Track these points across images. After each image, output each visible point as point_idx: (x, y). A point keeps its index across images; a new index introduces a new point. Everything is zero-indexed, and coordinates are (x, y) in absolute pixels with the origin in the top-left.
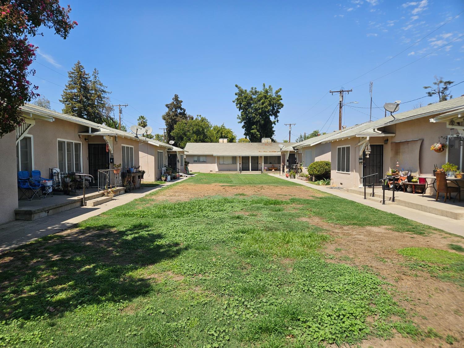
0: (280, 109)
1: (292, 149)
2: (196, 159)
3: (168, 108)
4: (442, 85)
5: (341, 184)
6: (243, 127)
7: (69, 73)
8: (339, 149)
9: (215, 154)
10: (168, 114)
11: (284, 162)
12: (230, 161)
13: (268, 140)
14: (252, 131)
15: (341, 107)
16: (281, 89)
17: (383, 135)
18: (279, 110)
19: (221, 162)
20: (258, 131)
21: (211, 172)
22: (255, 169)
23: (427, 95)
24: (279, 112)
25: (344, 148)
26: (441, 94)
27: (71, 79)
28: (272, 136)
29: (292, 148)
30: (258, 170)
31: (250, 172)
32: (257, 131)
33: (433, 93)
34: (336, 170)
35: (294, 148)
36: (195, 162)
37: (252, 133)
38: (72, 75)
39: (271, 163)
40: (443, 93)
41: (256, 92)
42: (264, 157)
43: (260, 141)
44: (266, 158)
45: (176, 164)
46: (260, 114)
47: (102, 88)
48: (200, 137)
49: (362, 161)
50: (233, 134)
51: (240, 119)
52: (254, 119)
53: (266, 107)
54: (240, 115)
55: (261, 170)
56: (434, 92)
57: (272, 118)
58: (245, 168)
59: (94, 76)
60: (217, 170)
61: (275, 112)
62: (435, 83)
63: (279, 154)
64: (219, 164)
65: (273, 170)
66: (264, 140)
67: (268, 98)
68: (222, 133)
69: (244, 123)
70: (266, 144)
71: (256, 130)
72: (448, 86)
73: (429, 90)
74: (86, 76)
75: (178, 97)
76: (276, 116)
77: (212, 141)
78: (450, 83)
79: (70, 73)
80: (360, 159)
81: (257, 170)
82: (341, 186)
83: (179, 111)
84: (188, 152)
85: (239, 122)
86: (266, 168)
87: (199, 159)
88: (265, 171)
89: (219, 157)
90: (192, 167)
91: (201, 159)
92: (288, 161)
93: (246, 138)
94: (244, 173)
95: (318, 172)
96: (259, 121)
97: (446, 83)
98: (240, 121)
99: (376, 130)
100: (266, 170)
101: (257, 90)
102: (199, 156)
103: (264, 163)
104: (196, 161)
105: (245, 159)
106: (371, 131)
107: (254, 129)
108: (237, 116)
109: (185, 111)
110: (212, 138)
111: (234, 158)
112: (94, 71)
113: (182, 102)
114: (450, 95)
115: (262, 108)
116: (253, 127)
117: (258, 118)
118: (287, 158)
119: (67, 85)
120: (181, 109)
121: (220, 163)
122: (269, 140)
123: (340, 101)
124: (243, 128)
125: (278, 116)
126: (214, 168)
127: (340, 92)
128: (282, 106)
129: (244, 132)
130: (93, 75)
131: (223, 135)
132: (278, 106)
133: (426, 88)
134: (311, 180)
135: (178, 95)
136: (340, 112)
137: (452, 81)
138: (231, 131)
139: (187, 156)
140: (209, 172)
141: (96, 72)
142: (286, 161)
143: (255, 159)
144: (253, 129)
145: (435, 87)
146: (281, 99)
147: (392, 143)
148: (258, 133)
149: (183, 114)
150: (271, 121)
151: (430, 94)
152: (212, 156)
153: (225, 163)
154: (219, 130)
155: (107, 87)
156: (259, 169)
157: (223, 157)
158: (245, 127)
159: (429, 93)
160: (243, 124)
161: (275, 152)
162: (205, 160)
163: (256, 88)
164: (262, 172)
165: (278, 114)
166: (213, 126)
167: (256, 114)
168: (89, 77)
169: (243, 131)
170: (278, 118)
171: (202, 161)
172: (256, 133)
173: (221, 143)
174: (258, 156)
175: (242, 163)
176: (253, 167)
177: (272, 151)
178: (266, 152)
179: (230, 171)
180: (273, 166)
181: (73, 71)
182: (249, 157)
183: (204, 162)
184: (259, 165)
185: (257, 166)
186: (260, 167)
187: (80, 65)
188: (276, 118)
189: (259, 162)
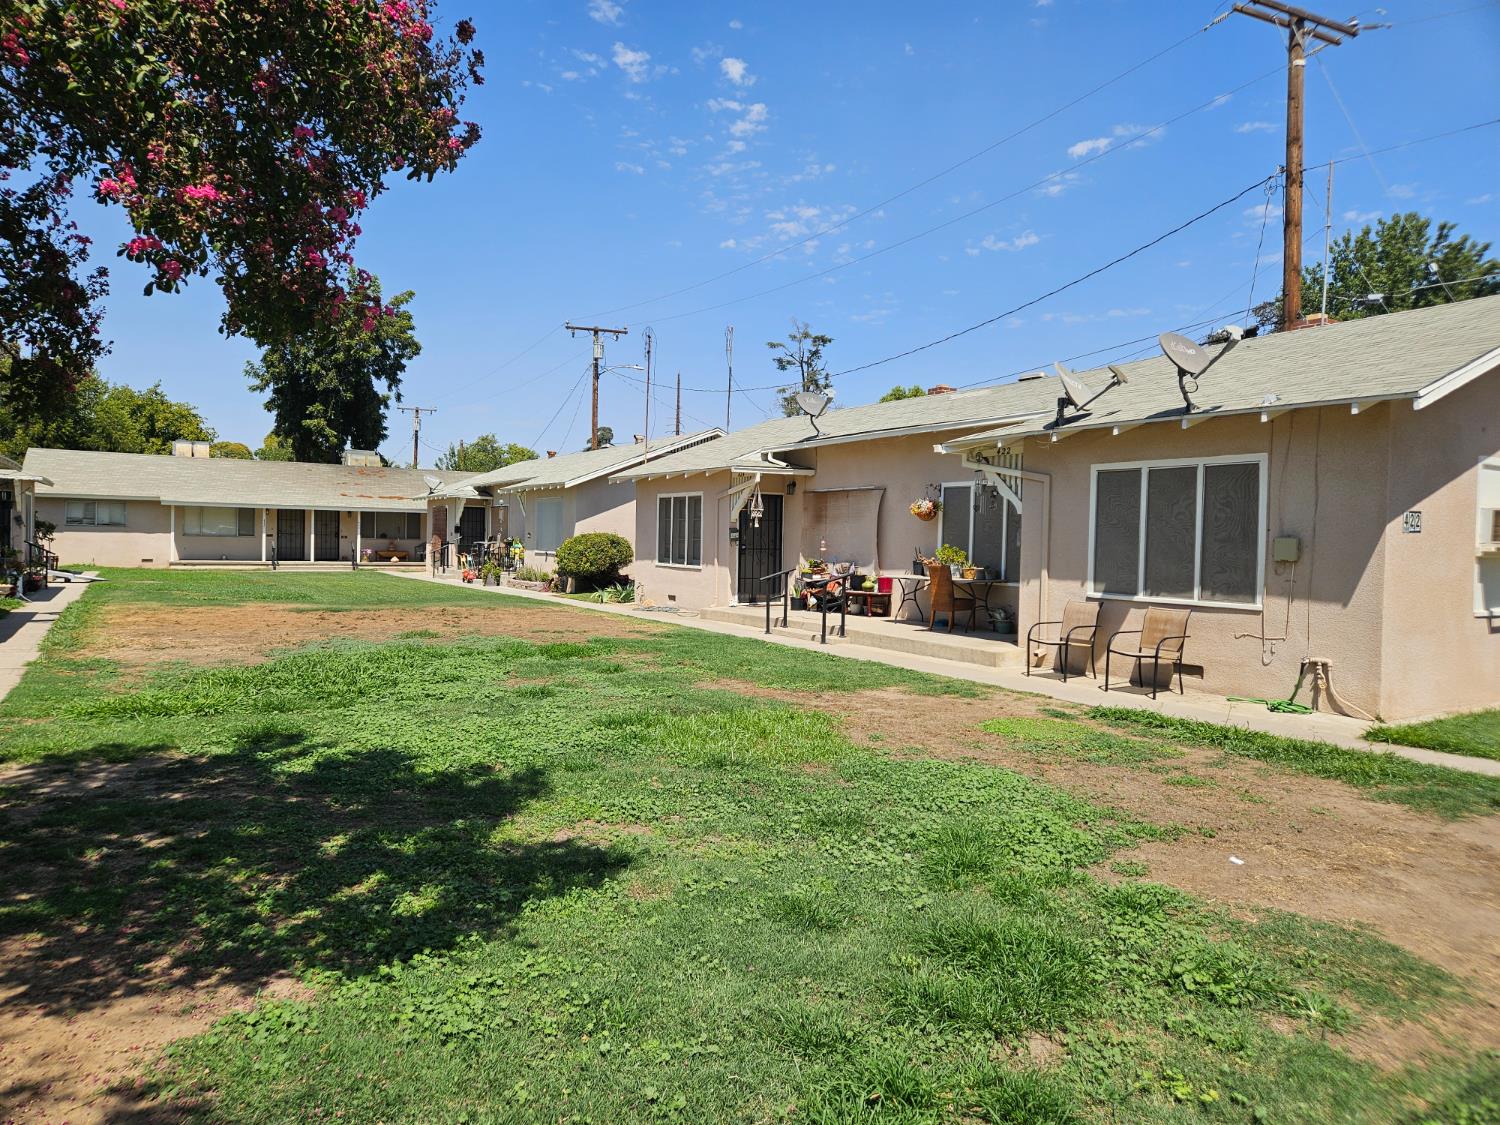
0: (410, 358)
1: (475, 495)
2: (78, 512)
4: (808, 345)
5: (672, 598)
6: (269, 407)
8: (665, 502)
9: (168, 496)
11: (440, 531)
12: (230, 526)
13: (370, 458)
14: (307, 422)
15: (597, 376)
16: (411, 295)
17: (790, 472)
18: (404, 361)
19: (192, 526)
20: (330, 424)
21: (147, 565)
22: (328, 553)
23: (776, 364)
24: (402, 368)
25: (680, 501)
26: (805, 366)
28: (376, 445)
29: (472, 488)
30: (336, 559)
31: (311, 566)
32: (328, 425)
33: (789, 362)
34: (653, 559)
35: (478, 489)
36: (74, 524)
37: (308, 431)
39: (383, 536)
40: (809, 365)
42: (362, 513)
43: (337, 460)
44: (368, 517)
45: (7, 530)
46: (339, 367)
48: (59, 428)
49: (736, 535)
50: (201, 425)
51: (257, 375)
52: (318, 383)
54: (258, 363)
55: (354, 559)
56: (790, 359)
57: (380, 386)
58: (289, 549)
60: (174, 556)
61: (391, 365)
62: (794, 337)
63: (421, 506)
64: (182, 537)
65: (395, 559)
66: (351, 457)
68: (151, 419)
69: (275, 391)
70: (363, 471)
71: (323, 422)
72: (820, 347)
73: (779, 353)
76: (394, 381)
77: (113, 447)
78: (824, 340)
80: (733, 530)
81: (334, 556)
82: (671, 603)
84: (51, 484)
85: (253, 389)
86: (369, 551)
87: (89, 513)
88: (364, 563)
89: (181, 510)
90: (65, 546)
91: (103, 515)
92: (457, 529)
93: (281, 445)
94: (287, 567)
95: (591, 565)
96: (336, 391)
97: (816, 340)
98: (257, 382)
99: (770, 458)
100: (371, 559)
102: (90, 503)
103: (362, 537)
104: (79, 521)
105: (290, 521)
106: (757, 458)
107: (317, 417)
108: (245, 367)
110: (116, 435)
111: (246, 517)
114: (824, 373)
116: (311, 408)
117: (330, 380)
118: (455, 518)
121: (187, 532)
122: (373, 458)
123: (596, 359)
124: (270, 411)
125: (400, 381)
126: (161, 548)
127: (596, 332)
128: (417, 350)
129: (273, 425)
131: (159, 425)
132: (404, 347)
133: (773, 346)
134: (560, 588)
136: (595, 390)
137: (828, 336)
138: (193, 412)
139: (44, 500)
140: (136, 563)
142: (450, 529)
143: (330, 521)
144: (311, 416)
145: (793, 347)
146: (412, 328)
147: (805, 492)
148: (328, 431)
150: (376, 394)
151: (782, 365)
152: (154, 504)
153: (205, 531)
154: (139, 406)
156: (341, 554)
157: (201, 511)
158: (278, 407)
159: (780, 361)
160: (268, 394)
161: (401, 498)
162: (118, 520)
164: (355, 565)
165: (400, 375)
166: (110, 386)
167: (323, 367)
169: (270, 420)
170: (400, 386)
171: (107, 521)
172: (323, 429)
173: (183, 456)
174: (339, 511)
175: (278, 533)
176: (319, 546)
177: (389, 496)
178: (368, 497)
179: (228, 559)
180: (392, 544)
182: (304, 511)
183: (115, 526)
184: (340, 539)
185: (333, 546)
186: (343, 547)
188: (393, 386)
189: (342, 531)
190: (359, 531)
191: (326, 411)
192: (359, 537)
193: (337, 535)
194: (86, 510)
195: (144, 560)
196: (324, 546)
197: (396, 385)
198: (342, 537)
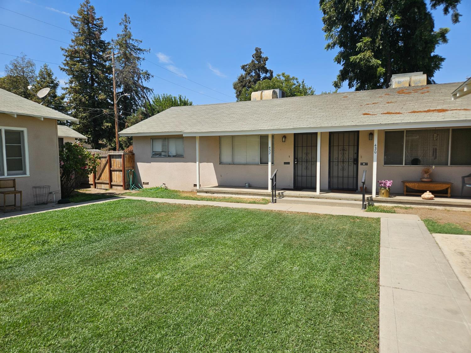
2: (158, 147)
3: (246, 71)
7: (73, 20)
10: (242, 79)
12: (254, 154)
13: (414, 78)
19: (227, 156)
22: (342, 184)
27: (77, 30)
32: (375, 56)
38: (76, 22)
39: (415, 162)
47: (136, 44)
59: (123, 27)
60: (215, 184)
64: (219, 165)
65: (428, 195)
66: (398, 81)
70: (403, 91)
71: (368, 54)
74: (99, 22)
75: (261, 52)
79: (74, 18)
86: (389, 184)
87: (166, 148)
88: (380, 198)
91: (173, 148)
96: (382, 18)
98: (330, 42)
102: (164, 139)
103: (382, 162)
104: (159, 155)
107: (364, 50)
109: (272, 73)
112: (124, 17)
113: (267, 59)
116: (359, 45)
119: (74, 39)
120: (266, 71)
121: (224, 160)
122: (420, 78)
130: (120, 24)
135: (260, 49)
141: (127, 20)
143: (347, 142)
148: (374, 61)
156: (360, 184)
157: (233, 141)
160: (338, 49)
161: (442, 110)
162: (180, 152)
164: (369, 201)
168: (103, 24)
170: (459, 6)
171: (174, 154)
172: (368, 61)
173: (256, 102)
174: (358, 132)
175: (294, 161)
176: (335, 174)
177: (426, 110)
178: (396, 113)
179: (250, 187)
180: (426, 172)
181: (77, 15)
182: (316, 134)
183: (179, 157)
184: (360, 166)
185: (351, 174)
186: (362, 178)
187: (89, 5)
188: (450, 10)
189: (361, 157)
190: (375, 156)
191: (373, 42)
192: (375, 164)
193: (356, 161)
194: (163, 146)
195: (195, 185)
196: (340, 174)
197: (455, 7)
198: (362, 164)
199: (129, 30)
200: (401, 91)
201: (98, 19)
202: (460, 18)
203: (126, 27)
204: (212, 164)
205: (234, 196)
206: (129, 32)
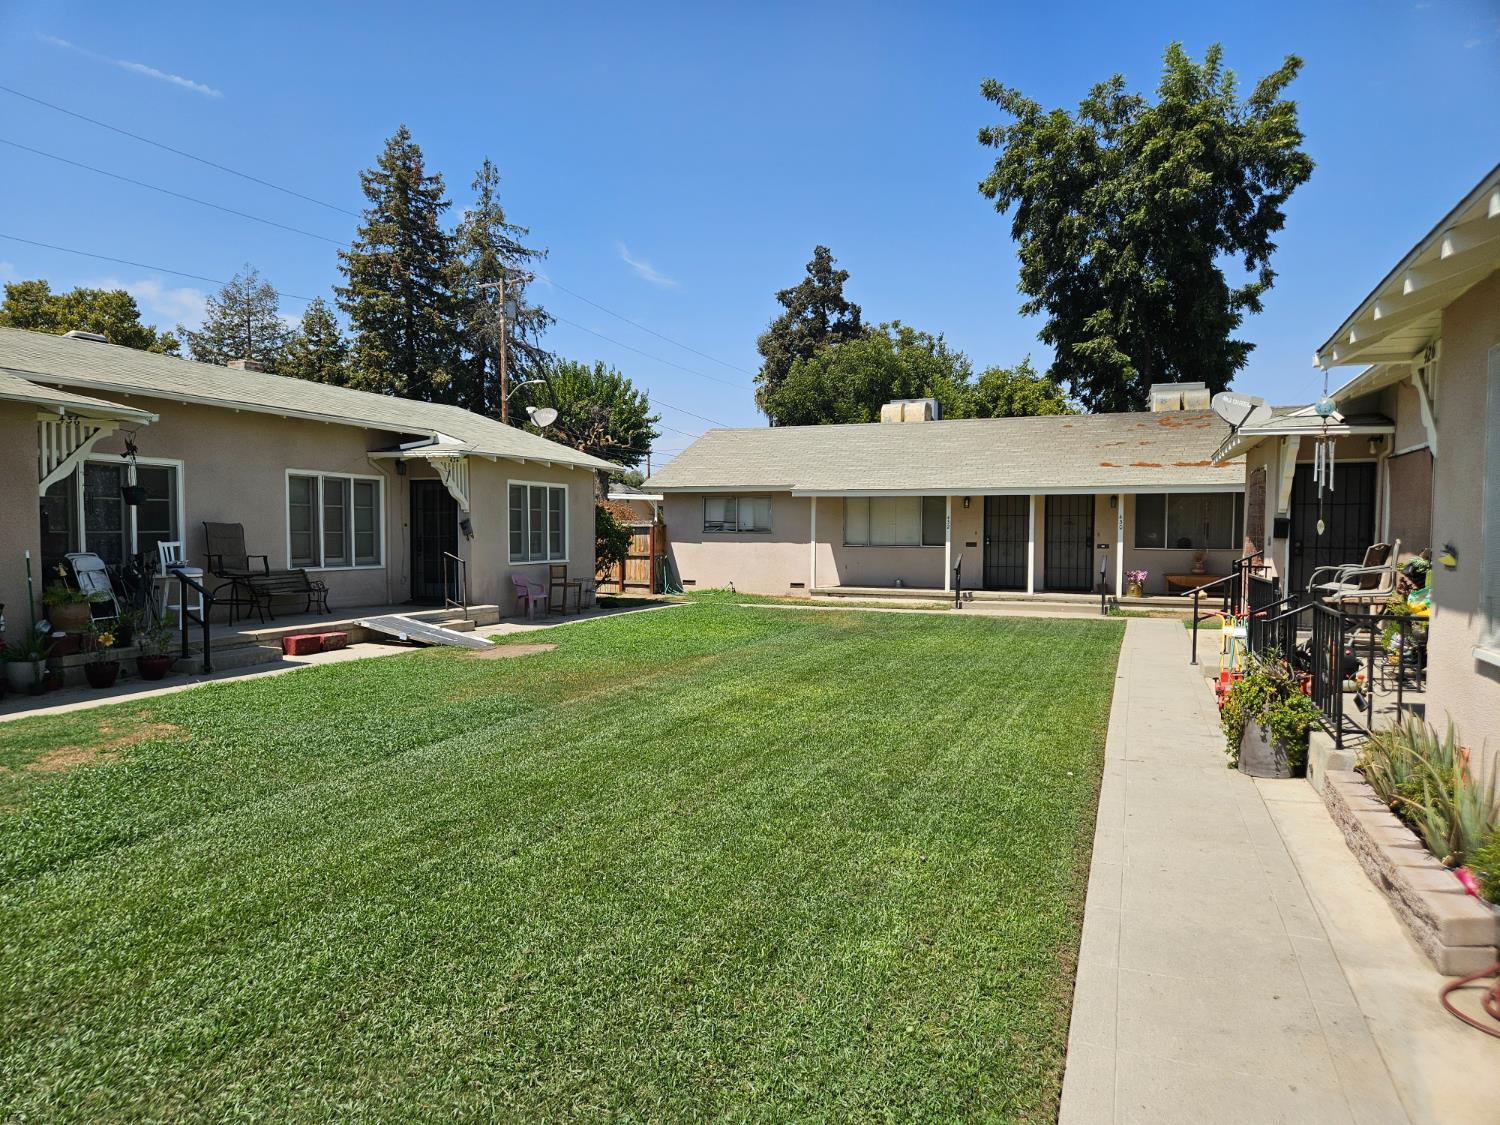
2: (716, 513)
3: (789, 306)
6: (1046, 337)
7: (366, 179)
10: (780, 330)
11: (1256, 536)
12: (910, 528)
13: (1190, 392)
14: (1082, 347)
16: (1295, 64)
18: (1280, 207)
19: (857, 531)
20: (1123, 344)
21: (797, 593)
22: (1068, 578)
27: (375, 206)
30: (1088, 590)
31: (1027, 602)
32: (1119, 346)
36: (714, 531)
37: (1090, 359)
38: (375, 186)
39: (1185, 544)
41: (1122, 108)
42: (1138, 498)
43: (1142, 405)
44: (1151, 508)
47: (512, 237)
52: (1104, 274)
53: (1178, 178)
55: (1107, 589)
59: (480, 192)
60: (831, 578)
61: (1254, 222)
64: (843, 546)
66: (1162, 397)
67: (1191, 124)
69: (1053, 310)
70: (1170, 419)
71: (1107, 341)
74: (432, 187)
75: (830, 259)
76: (1259, 249)
79: (370, 177)
83: (833, 318)
85: (1027, 309)
86: (1141, 576)
87: (731, 514)
88: (1128, 598)
89: (841, 505)
91: (747, 515)
92: (1283, 529)
94: (985, 603)
96: (1134, 280)
98: (1030, 299)
100: (1145, 590)
101: (1129, 92)
102: (731, 499)
103: (1130, 544)
104: (719, 527)
107: (1100, 334)
109: (856, 312)
111: (931, 508)
112: (483, 168)
113: (844, 276)
115: (1153, 188)
116: (1091, 321)
118: (1280, 499)
119: (365, 226)
120: (843, 307)
121: (849, 540)
122: (1196, 394)
124: (1048, 341)
125: (1271, 247)
128: (1304, 170)
130: (474, 186)
135: (827, 251)
139: (670, 496)
140: (780, 588)
141: (489, 174)
142: (1273, 526)
143: (1074, 513)
144: (1091, 335)
148: (1118, 356)
149: (852, 330)
153: (876, 539)
155: (527, 231)
157: (871, 504)
162: (763, 522)
163: (1118, 83)
164: (1111, 604)
165: (1272, 237)
168: (441, 190)
170: (1272, 258)
171: (750, 526)
172: (1106, 354)
173: (890, 423)
174: (1093, 496)
175: (985, 541)
176: (1056, 563)
177: (1199, 461)
178: (1152, 465)
179: (903, 586)
180: (1198, 559)
181: (379, 169)
182: (1027, 498)
183: (759, 533)
184: (1096, 551)
185: (1082, 563)
186: (1100, 566)
187: (407, 142)
188: (1257, 262)
189: (1099, 535)
190: (1120, 533)
191: (1116, 319)
192: (1120, 546)
193: (1090, 541)
194: (726, 511)
195: (794, 585)
196: (1065, 564)
197: (1263, 258)
198: (1099, 546)
199: (494, 200)
200: (1166, 420)
201: (430, 179)
202: (1275, 280)
203: (487, 194)
204: (828, 546)
205: (882, 600)
206: (496, 205)
